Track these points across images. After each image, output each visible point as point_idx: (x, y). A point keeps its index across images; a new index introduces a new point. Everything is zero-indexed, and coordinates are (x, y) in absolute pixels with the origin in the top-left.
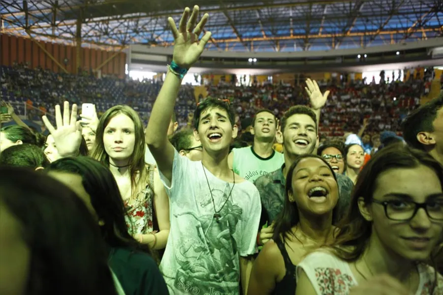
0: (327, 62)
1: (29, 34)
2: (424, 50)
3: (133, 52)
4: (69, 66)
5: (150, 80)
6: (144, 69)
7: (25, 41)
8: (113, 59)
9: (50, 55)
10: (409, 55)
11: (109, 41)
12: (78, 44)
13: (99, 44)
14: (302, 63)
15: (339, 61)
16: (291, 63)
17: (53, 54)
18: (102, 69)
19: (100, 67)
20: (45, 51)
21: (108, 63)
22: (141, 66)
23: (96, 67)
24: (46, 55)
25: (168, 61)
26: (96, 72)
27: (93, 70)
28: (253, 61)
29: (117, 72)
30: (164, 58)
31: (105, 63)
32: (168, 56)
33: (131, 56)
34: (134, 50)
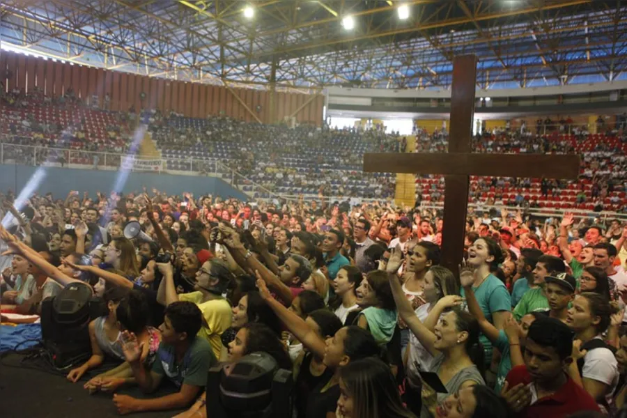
0: (593, 100)
1: (225, 83)
3: (330, 95)
4: (261, 114)
5: (350, 129)
6: (343, 116)
7: (220, 88)
8: (310, 103)
9: (243, 103)
11: (305, 84)
12: (271, 88)
13: (295, 87)
14: (555, 102)
15: (614, 98)
18: (296, 115)
19: (294, 113)
20: (239, 99)
21: (303, 108)
22: (340, 112)
23: (290, 113)
24: (239, 103)
25: (373, 105)
26: (290, 121)
27: (286, 118)
28: (484, 101)
29: (313, 119)
30: (367, 102)
31: (300, 108)
32: (374, 99)
33: (328, 100)
34: (332, 93)
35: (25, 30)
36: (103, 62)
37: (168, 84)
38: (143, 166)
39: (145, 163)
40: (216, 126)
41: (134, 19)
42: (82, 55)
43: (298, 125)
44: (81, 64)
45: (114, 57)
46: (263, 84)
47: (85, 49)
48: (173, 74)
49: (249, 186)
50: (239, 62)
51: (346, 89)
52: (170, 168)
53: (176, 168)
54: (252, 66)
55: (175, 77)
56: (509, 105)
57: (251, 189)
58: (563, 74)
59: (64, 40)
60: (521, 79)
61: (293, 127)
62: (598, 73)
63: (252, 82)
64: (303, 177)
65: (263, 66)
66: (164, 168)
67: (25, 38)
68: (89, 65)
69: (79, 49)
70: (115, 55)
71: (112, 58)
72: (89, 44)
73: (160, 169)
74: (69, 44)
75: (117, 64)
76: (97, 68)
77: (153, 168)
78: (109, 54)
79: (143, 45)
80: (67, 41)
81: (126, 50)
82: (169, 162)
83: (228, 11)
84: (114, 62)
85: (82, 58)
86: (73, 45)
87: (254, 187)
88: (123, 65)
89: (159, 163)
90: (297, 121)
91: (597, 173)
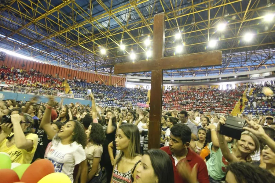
0: (202, 81)
1: (96, 73)
2: (246, 76)
3: (128, 78)
4: (107, 83)
7: (94, 74)
8: (122, 80)
10: (240, 78)
12: (110, 75)
14: (192, 81)
15: (208, 81)
16: (187, 82)
17: (102, 79)
19: (117, 83)
21: (119, 82)
22: (131, 83)
23: (116, 83)
24: (100, 79)
25: (140, 81)
26: (115, 85)
27: (114, 84)
28: (172, 81)
29: (122, 85)
30: (139, 80)
31: (119, 81)
32: (140, 79)
33: (127, 79)
34: (128, 77)
35: (32, 53)
36: (57, 64)
37: (78, 72)
38: (65, 96)
39: (66, 95)
40: (92, 85)
41: (68, 52)
42: (50, 61)
43: (118, 86)
44: (49, 64)
45: (61, 63)
46: (108, 74)
47: (51, 60)
48: (80, 69)
49: (100, 104)
50: (100, 67)
51: (132, 76)
52: (75, 97)
53: (77, 97)
54: (104, 68)
55: (81, 70)
56: (179, 82)
57: (101, 105)
58: (194, 74)
59: (45, 56)
60: (182, 75)
61: (116, 87)
62: (203, 74)
63: (104, 73)
64: (118, 101)
65: (108, 69)
66: (73, 97)
67: (31, 55)
68: (52, 65)
69: (49, 59)
70: (61, 62)
71: (60, 63)
72: (53, 58)
73: (71, 97)
74: (46, 58)
75: (62, 65)
76: (55, 66)
77: (69, 97)
78: (59, 62)
79: (71, 60)
80: (46, 57)
81: (65, 61)
82: (75, 95)
83: (97, 51)
84: (61, 64)
85: (50, 62)
86: (48, 58)
87: (102, 104)
88: (64, 66)
89: (71, 95)
90: (117, 85)
91: (205, 101)
